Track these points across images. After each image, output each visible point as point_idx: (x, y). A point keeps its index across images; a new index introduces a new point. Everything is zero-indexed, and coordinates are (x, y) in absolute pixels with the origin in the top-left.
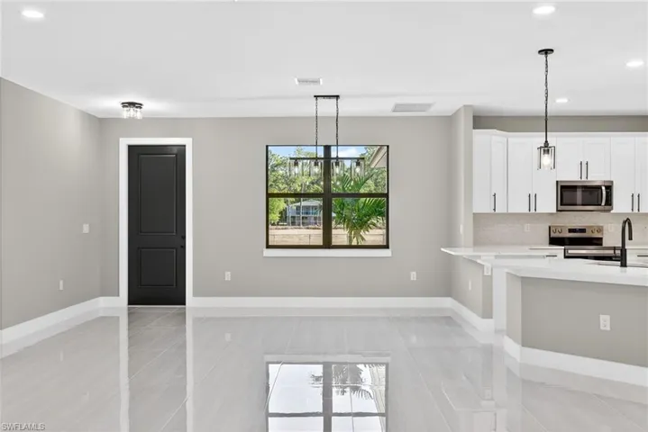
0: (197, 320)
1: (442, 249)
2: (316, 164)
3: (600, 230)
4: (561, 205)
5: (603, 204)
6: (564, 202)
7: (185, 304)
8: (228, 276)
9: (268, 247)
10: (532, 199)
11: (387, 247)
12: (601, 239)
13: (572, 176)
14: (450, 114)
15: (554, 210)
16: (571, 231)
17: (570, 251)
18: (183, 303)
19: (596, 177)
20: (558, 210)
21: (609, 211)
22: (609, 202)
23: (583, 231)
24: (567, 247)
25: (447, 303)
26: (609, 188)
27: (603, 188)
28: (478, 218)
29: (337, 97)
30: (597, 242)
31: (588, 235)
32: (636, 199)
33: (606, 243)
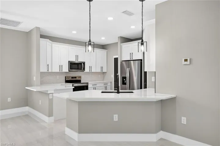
1: (26, 88)
3: (80, 77)
4: (70, 69)
5: (82, 69)
6: (71, 68)
10: (61, 67)
12: (80, 80)
13: (73, 60)
14: (28, 31)
15: (68, 71)
16: (72, 78)
17: (74, 85)
19: (80, 60)
20: (69, 71)
21: (84, 71)
22: (84, 69)
23: (75, 78)
24: (73, 84)
26: (84, 64)
27: (83, 64)
30: (79, 81)
31: (77, 79)
32: (90, 67)
33: (82, 82)
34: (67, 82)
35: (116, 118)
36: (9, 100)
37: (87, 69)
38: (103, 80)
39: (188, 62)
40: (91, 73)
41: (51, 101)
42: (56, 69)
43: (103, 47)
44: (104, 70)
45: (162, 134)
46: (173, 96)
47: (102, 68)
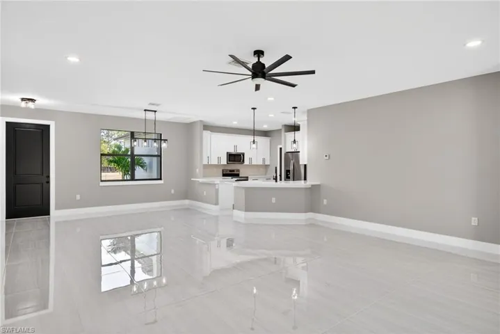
0: (57, 223)
1: (192, 179)
2: (145, 141)
3: (238, 171)
4: (229, 161)
7: (49, 215)
8: (78, 197)
9: (102, 181)
10: (219, 159)
11: (161, 179)
12: (239, 174)
13: (232, 151)
14: (189, 123)
16: (230, 171)
18: (48, 214)
19: (239, 151)
20: (227, 163)
21: (243, 163)
22: (243, 161)
23: (234, 171)
24: (232, 177)
25: (187, 202)
26: (243, 155)
28: (205, 166)
29: (155, 111)
30: (237, 175)
31: (235, 173)
32: (251, 159)
33: (240, 176)
34: (224, 175)
35: (274, 200)
36: (173, 191)
37: (247, 162)
38: (266, 174)
39: (327, 158)
40: (251, 166)
41: (217, 191)
42: (214, 162)
43: (265, 134)
44: (267, 163)
45: (310, 215)
46: (318, 183)
47: (264, 160)
